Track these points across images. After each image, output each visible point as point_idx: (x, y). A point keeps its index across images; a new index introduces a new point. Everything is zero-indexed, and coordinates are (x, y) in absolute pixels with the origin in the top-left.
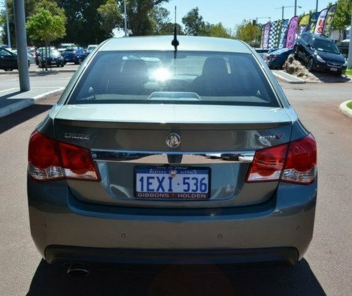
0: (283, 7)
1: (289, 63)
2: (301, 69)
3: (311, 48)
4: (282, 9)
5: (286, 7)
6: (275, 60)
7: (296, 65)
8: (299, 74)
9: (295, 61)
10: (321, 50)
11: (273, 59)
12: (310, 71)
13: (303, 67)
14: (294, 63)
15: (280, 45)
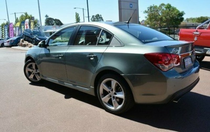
0: (15, 13)
1: (22, 43)
2: (29, 44)
3: (33, 35)
4: (14, 14)
5: (17, 13)
6: (13, 42)
7: (26, 43)
8: (29, 46)
9: (24, 42)
10: (37, 35)
11: (12, 42)
12: (34, 45)
13: (30, 43)
14: (25, 43)
15: (6, 36)
